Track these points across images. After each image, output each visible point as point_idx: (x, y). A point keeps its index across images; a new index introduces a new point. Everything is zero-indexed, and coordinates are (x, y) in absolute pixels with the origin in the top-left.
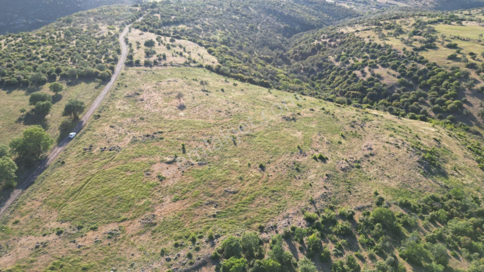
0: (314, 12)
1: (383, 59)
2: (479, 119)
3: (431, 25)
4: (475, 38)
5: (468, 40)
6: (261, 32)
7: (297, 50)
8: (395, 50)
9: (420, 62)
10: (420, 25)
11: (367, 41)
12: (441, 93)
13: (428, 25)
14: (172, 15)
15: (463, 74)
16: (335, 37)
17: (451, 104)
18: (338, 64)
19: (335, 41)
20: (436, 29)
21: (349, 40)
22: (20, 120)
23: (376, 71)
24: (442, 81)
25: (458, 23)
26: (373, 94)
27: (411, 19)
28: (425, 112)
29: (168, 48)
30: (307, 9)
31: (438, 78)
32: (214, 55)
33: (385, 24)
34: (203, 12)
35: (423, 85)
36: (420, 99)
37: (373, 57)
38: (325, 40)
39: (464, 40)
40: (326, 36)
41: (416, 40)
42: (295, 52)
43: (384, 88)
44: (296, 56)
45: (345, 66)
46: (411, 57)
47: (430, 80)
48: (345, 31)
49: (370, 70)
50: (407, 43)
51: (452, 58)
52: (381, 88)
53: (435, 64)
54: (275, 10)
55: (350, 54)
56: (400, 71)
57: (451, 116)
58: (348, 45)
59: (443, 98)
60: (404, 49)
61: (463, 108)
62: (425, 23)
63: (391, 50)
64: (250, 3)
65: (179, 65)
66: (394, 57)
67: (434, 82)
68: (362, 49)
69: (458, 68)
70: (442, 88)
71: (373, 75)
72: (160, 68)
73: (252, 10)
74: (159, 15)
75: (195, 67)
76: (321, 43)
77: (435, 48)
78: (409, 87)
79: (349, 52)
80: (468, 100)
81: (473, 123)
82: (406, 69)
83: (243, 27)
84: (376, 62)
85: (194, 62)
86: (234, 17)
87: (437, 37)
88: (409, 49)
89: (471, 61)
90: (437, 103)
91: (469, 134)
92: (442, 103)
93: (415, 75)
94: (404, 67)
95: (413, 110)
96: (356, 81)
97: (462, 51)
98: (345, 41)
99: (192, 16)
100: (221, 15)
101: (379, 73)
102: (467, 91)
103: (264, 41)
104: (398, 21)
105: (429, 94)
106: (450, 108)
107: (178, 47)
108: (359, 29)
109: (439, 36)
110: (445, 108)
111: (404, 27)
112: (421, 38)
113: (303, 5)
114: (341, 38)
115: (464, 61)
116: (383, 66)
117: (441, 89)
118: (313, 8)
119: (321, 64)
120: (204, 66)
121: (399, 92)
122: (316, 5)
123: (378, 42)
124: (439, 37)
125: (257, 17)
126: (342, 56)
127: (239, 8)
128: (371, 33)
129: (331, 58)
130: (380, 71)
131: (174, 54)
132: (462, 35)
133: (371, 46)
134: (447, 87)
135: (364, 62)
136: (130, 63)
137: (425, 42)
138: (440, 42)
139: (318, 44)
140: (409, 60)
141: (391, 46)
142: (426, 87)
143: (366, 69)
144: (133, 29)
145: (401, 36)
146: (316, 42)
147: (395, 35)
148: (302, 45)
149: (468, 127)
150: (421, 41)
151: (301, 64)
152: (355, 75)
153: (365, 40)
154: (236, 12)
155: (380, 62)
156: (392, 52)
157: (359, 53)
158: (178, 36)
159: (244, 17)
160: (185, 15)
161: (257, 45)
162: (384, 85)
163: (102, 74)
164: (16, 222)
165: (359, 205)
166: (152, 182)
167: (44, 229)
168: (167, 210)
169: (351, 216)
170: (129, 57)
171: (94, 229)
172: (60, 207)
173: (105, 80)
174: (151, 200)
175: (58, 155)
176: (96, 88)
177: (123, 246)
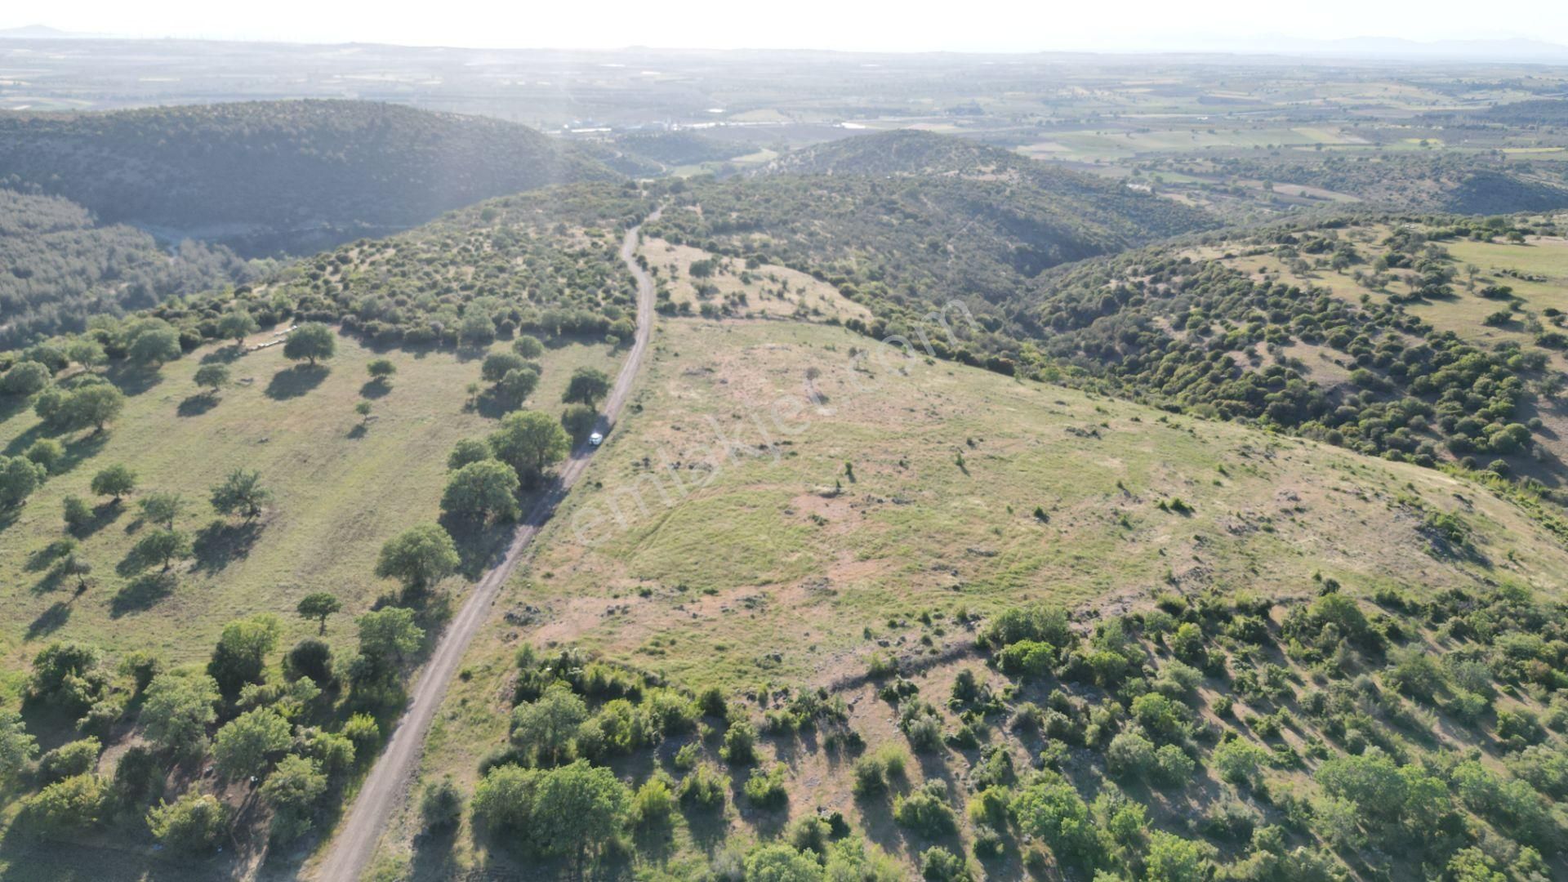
0: (1095, 214)
1: (1305, 322)
3: (1438, 244)
5: (1542, 280)
6: (957, 257)
7: (1062, 305)
8: (1338, 301)
9: (1409, 330)
10: (1407, 241)
11: (1258, 280)
12: (1473, 407)
13: (1428, 244)
14: (731, 209)
15: (1529, 361)
16: (1166, 271)
17: (1499, 432)
18: (1180, 337)
19: (1168, 280)
20: (1451, 252)
21: (1209, 279)
22: (468, 408)
23: (1289, 353)
24: (1473, 379)
25: (1514, 238)
26: (1284, 408)
27: (1379, 227)
28: (1429, 450)
29: (746, 281)
30: (1075, 204)
31: (1461, 369)
32: (858, 301)
33: (1308, 238)
34: (807, 206)
35: (1421, 385)
36: (1414, 420)
37: (1277, 319)
38: (1139, 279)
39: (1530, 279)
40: (1141, 268)
41: (1395, 278)
42: (1056, 310)
43: (1314, 392)
44: (1058, 319)
45: (1202, 341)
46: (1385, 318)
47: (1439, 375)
48: (1194, 257)
49: (1270, 350)
50: (1370, 284)
51: (1500, 321)
52: (1305, 393)
53: (1451, 336)
54: (990, 206)
55: (1213, 312)
56: (1355, 353)
57: (1499, 462)
58: (1205, 291)
59: (1476, 418)
60: (1365, 299)
61: (1530, 444)
62: (1420, 238)
63: (1327, 301)
64: (921, 185)
65: (782, 318)
66: (1337, 317)
67: (1451, 378)
68: (1246, 299)
69: (1516, 345)
70: (1474, 394)
71: (1282, 361)
72: (739, 322)
73: (930, 205)
74: (698, 209)
75: (820, 323)
76: (1128, 286)
77: (1449, 297)
78: (1381, 392)
79: (1209, 307)
80: (1546, 424)
81: (1561, 480)
82: (1373, 346)
83: (910, 245)
84: (1287, 330)
85: (816, 312)
86: (886, 218)
87: (1453, 272)
88: (1378, 299)
89: (1550, 328)
90: (1462, 429)
91: (1550, 504)
92: (1474, 430)
93: (1398, 362)
94: (1365, 342)
95: (1394, 444)
96: (1235, 376)
97: (1523, 307)
98: (1196, 281)
99: (779, 213)
100: (853, 213)
101: (1297, 357)
102: (1542, 402)
103: (970, 281)
104: (1342, 234)
105: (1439, 409)
106: (1499, 442)
107: (767, 281)
108: (1234, 252)
109: (1461, 268)
110: (1483, 442)
111: (1360, 248)
112: (1411, 272)
113: (1064, 195)
114: (1184, 273)
115: (1531, 330)
116: (1308, 339)
117: (1471, 395)
118: (1092, 204)
119: (1135, 336)
120: (843, 322)
121: (1354, 403)
122: (1101, 195)
123: (1292, 281)
124: (1461, 271)
125: (943, 222)
126: (1190, 315)
127: (894, 197)
128: (1270, 262)
129: (1161, 322)
130: (1299, 351)
131: (765, 295)
132: (1523, 268)
133: (1270, 291)
134: (1487, 392)
135: (1253, 330)
136: (667, 310)
137: (1421, 283)
138: (1463, 284)
139: (1122, 290)
140: (1381, 324)
141: (1329, 291)
142: (1431, 392)
143: (1261, 348)
144: (646, 239)
145: (1352, 269)
146: (1113, 284)
147: (1337, 266)
148: (1074, 290)
149: (1546, 489)
150: (1409, 281)
151: (1080, 337)
152: (1230, 362)
153: (1252, 277)
154: (891, 209)
155: (1298, 332)
156: (1331, 307)
157: (1239, 310)
158: (757, 258)
159: (910, 220)
160: (761, 209)
161: (952, 289)
162: (1313, 386)
163: (618, 327)
164: (549, 576)
165: (1280, 594)
166: (802, 526)
167: (610, 588)
168: (851, 574)
169: (1264, 610)
170: (664, 295)
171: (712, 592)
172: (625, 557)
173: (626, 339)
174: (811, 554)
175: (580, 472)
176: (611, 355)
177: (782, 620)
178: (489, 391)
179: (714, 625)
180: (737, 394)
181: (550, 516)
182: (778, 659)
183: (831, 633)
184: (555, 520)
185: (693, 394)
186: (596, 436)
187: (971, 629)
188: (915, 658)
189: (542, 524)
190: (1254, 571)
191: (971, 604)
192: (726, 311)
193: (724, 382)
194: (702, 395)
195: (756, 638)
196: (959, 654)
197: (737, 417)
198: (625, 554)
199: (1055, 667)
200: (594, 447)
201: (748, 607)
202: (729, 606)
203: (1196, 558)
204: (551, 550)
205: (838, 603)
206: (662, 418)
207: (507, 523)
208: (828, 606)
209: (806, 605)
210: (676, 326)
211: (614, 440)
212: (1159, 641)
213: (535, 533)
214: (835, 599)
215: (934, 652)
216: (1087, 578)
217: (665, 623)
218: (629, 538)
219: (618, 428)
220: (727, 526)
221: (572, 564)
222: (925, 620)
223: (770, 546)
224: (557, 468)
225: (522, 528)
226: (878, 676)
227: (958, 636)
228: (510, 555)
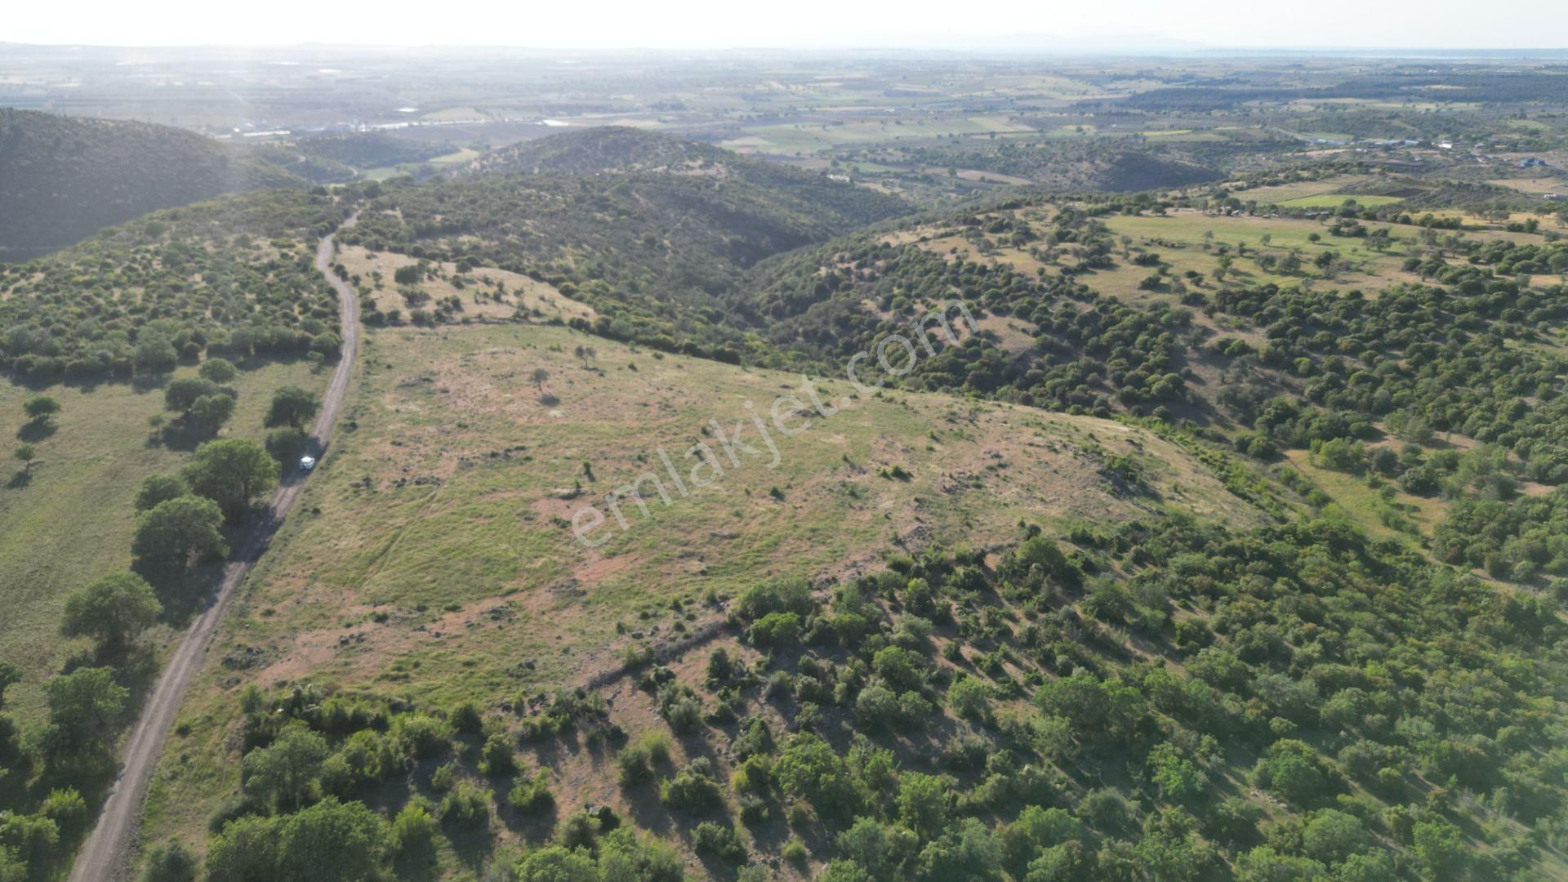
0: (800, 205)
1: (994, 297)
2: (1221, 409)
3: (1097, 219)
4: (1196, 242)
5: (1181, 246)
6: (675, 252)
7: (779, 293)
8: (1019, 275)
9: (1080, 298)
10: (1071, 218)
11: (951, 260)
12: (1135, 361)
13: (1089, 219)
14: (434, 212)
15: (1177, 318)
16: (870, 257)
17: (1159, 382)
18: (887, 317)
19: (872, 265)
20: (1108, 226)
21: (908, 262)
22: (153, 442)
23: (982, 325)
24: (1134, 337)
25: (1157, 211)
26: (982, 376)
27: (1048, 206)
28: (1104, 403)
29: (458, 285)
30: (782, 197)
31: (1124, 329)
32: (580, 299)
33: (990, 219)
34: (516, 205)
35: (1093, 346)
36: (1090, 378)
37: (969, 295)
38: (846, 265)
39: (1173, 246)
40: (847, 255)
41: (1065, 252)
42: (773, 298)
43: (1006, 360)
44: (776, 308)
45: (906, 320)
46: (1059, 288)
47: (1107, 335)
48: (894, 243)
50: (1045, 258)
51: (1151, 285)
52: (999, 362)
53: (1114, 300)
54: (701, 200)
55: (914, 293)
56: (1038, 321)
57: (1161, 408)
58: (906, 273)
59: (1139, 371)
60: (1041, 272)
61: (1184, 390)
62: (1082, 214)
63: (1011, 276)
64: (631, 181)
65: (502, 322)
66: (1019, 289)
67: (1116, 338)
68: (942, 278)
69: (1167, 305)
70: (1136, 351)
72: (456, 328)
73: (642, 201)
74: (398, 213)
75: (543, 324)
76: (836, 272)
77: (1109, 266)
78: (1061, 355)
79: (910, 288)
80: (1195, 372)
81: (1210, 419)
82: (1051, 314)
83: (627, 241)
84: (979, 304)
85: (537, 313)
86: (599, 215)
87: (1111, 243)
88: (1053, 271)
89: (1192, 288)
90: (1129, 382)
91: (1203, 441)
92: (1139, 382)
93: (1073, 327)
94: (1045, 310)
95: (1076, 400)
97: (1170, 271)
98: (897, 264)
99: (487, 213)
100: (564, 210)
101: (990, 328)
102: (1191, 353)
103: (689, 275)
104: (1018, 214)
105: (1109, 366)
106: (1159, 390)
107: (481, 284)
108: (928, 235)
109: (1117, 240)
110: (1148, 392)
111: (1034, 226)
112: (1077, 246)
113: (770, 187)
114: (886, 257)
115: (1177, 291)
116: (998, 312)
117: (1134, 352)
118: (798, 196)
119: (847, 319)
120: (566, 321)
121: (1040, 366)
122: (805, 187)
123: (979, 259)
124: (1117, 242)
125: (657, 218)
126: (894, 296)
127: (606, 194)
128: (960, 243)
129: (869, 305)
130: (992, 323)
131: (481, 299)
132: (1167, 237)
133: (962, 270)
134: (1146, 348)
136: (374, 320)
137: (1086, 255)
138: (1119, 253)
139: (831, 276)
140: (1056, 294)
141: (1011, 266)
142: (1101, 351)
143: (959, 322)
144: (343, 247)
145: (1029, 246)
146: (823, 271)
147: (1017, 244)
148: (788, 278)
149: (1199, 428)
150: (1076, 254)
151: (798, 324)
152: (934, 337)
153: (945, 258)
154: (603, 205)
155: (988, 305)
156: (1014, 281)
157: (937, 288)
158: (468, 260)
159: (623, 217)
160: (467, 210)
161: (673, 283)
162: (1005, 353)
163: (321, 342)
164: (269, 613)
165: (992, 543)
166: (544, 530)
167: (341, 618)
168: (597, 573)
169: (979, 559)
170: (370, 305)
171: (455, 609)
172: (354, 584)
173: (331, 355)
174: (556, 558)
175: (293, 500)
176: (315, 372)
177: (531, 627)
178: (176, 422)
179: (461, 641)
180: (460, 402)
181: (263, 550)
182: (531, 666)
183: (583, 633)
184: (270, 553)
185: (412, 407)
186: (307, 460)
187: (721, 610)
188: (669, 645)
189: (255, 559)
190: (968, 525)
191: (718, 586)
192: (440, 318)
193: (445, 391)
194: (422, 406)
195: (506, 649)
196: (712, 634)
197: (462, 426)
198: (354, 580)
199: (802, 635)
200: (307, 471)
201: (494, 619)
202: (474, 620)
203: (918, 519)
204: (269, 585)
205: (588, 603)
206: (381, 434)
207: (214, 564)
208: (578, 607)
209: (556, 609)
210: (386, 336)
211: (329, 462)
212: (892, 598)
213: (249, 570)
214: (584, 599)
215: (687, 637)
216: (823, 548)
217: (406, 646)
218: (357, 563)
219: (332, 448)
220: (464, 540)
221: (294, 597)
222: (676, 607)
223: (512, 554)
224: (266, 498)
225: (232, 566)
226: (634, 667)
227: (709, 618)
228: (221, 597)
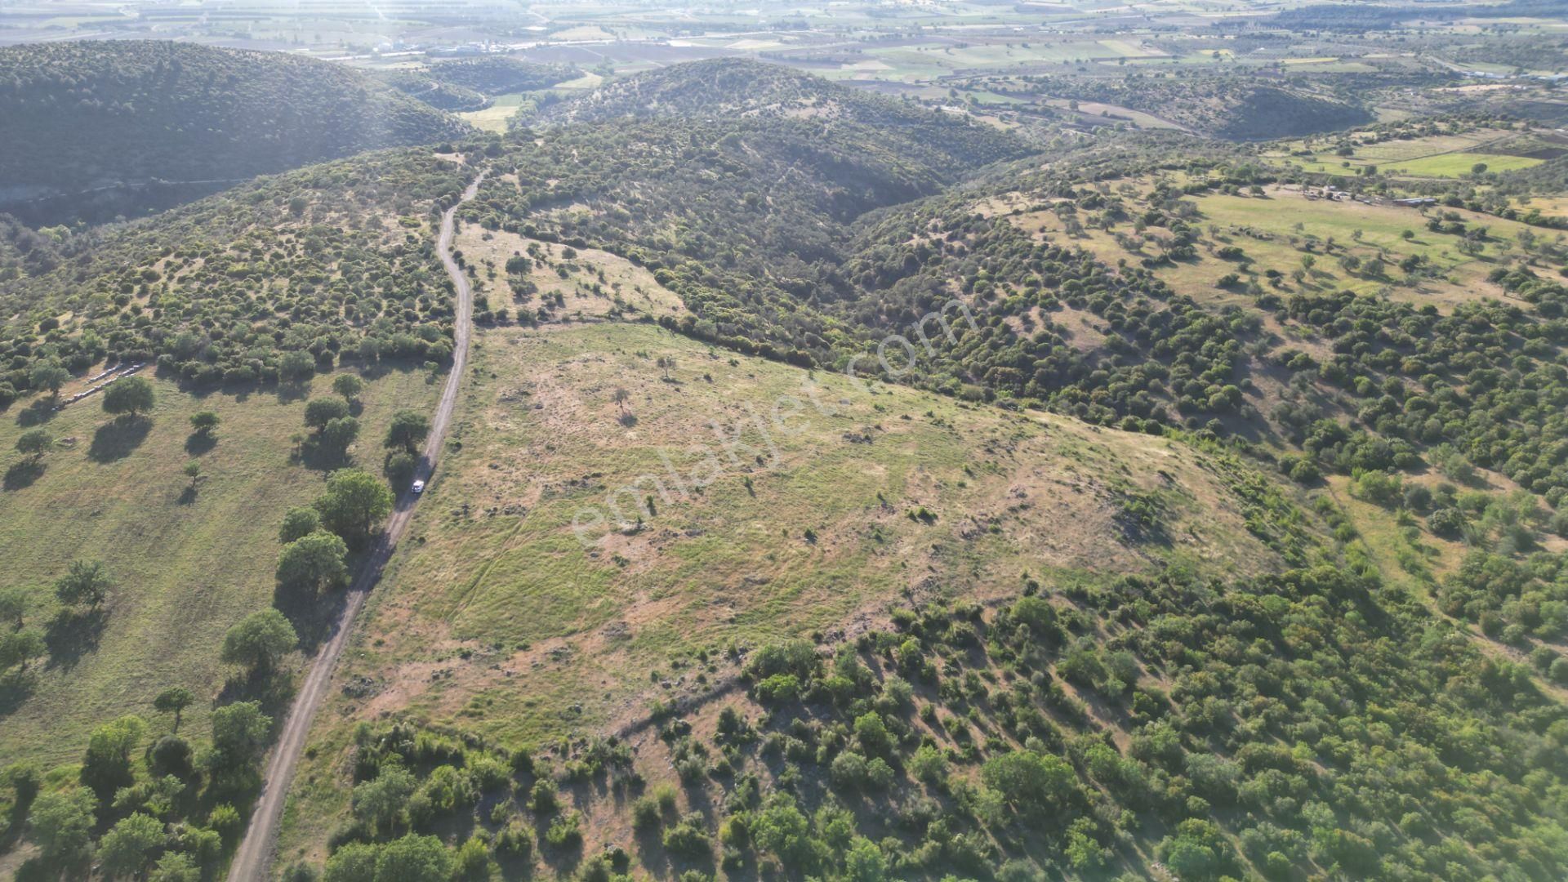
163: (436, 350)
164: (379, 643)
165: (993, 596)
166: (605, 569)
167: (435, 651)
168: (645, 614)
169: (975, 616)
170: (481, 304)
171: (525, 648)
172: (448, 617)
173: (444, 361)
174: (611, 599)
175: (404, 526)
176: (430, 382)
177: (584, 671)
178: (313, 437)
179: (526, 680)
180: (552, 421)
181: (377, 579)
182: (578, 710)
183: (624, 679)
184: (383, 581)
185: (510, 425)
186: (419, 483)
187: (738, 663)
188: (691, 696)
189: (371, 588)
190: (976, 575)
191: (739, 637)
192: (543, 316)
193: (539, 407)
194: (518, 424)
195: (561, 691)
196: (727, 689)
197: (550, 448)
198: (447, 613)
199: (802, 692)
200: (417, 495)
201: (555, 660)
202: (539, 661)
203: (931, 568)
204: (380, 615)
205: (632, 648)
206: (480, 456)
207: (339, 591)
208: (623, 651)
209: (605, 652)
210: (495, 339)
211: (436, 487)
212: (888, 655)
213: (366, 598)
214: (629, 643)
215: (706, 689)
216: (839, 598)
217: (483, 683)
218: (451, 596)
219: (439, 471)
220: (539, 576)
221: (400, 628)
222: (703, 657)
223: (577, 593)
224: (382, 524)
225: (352, 594)
226: (659, 718)
227: (729, 671)
228: (343, 625)
